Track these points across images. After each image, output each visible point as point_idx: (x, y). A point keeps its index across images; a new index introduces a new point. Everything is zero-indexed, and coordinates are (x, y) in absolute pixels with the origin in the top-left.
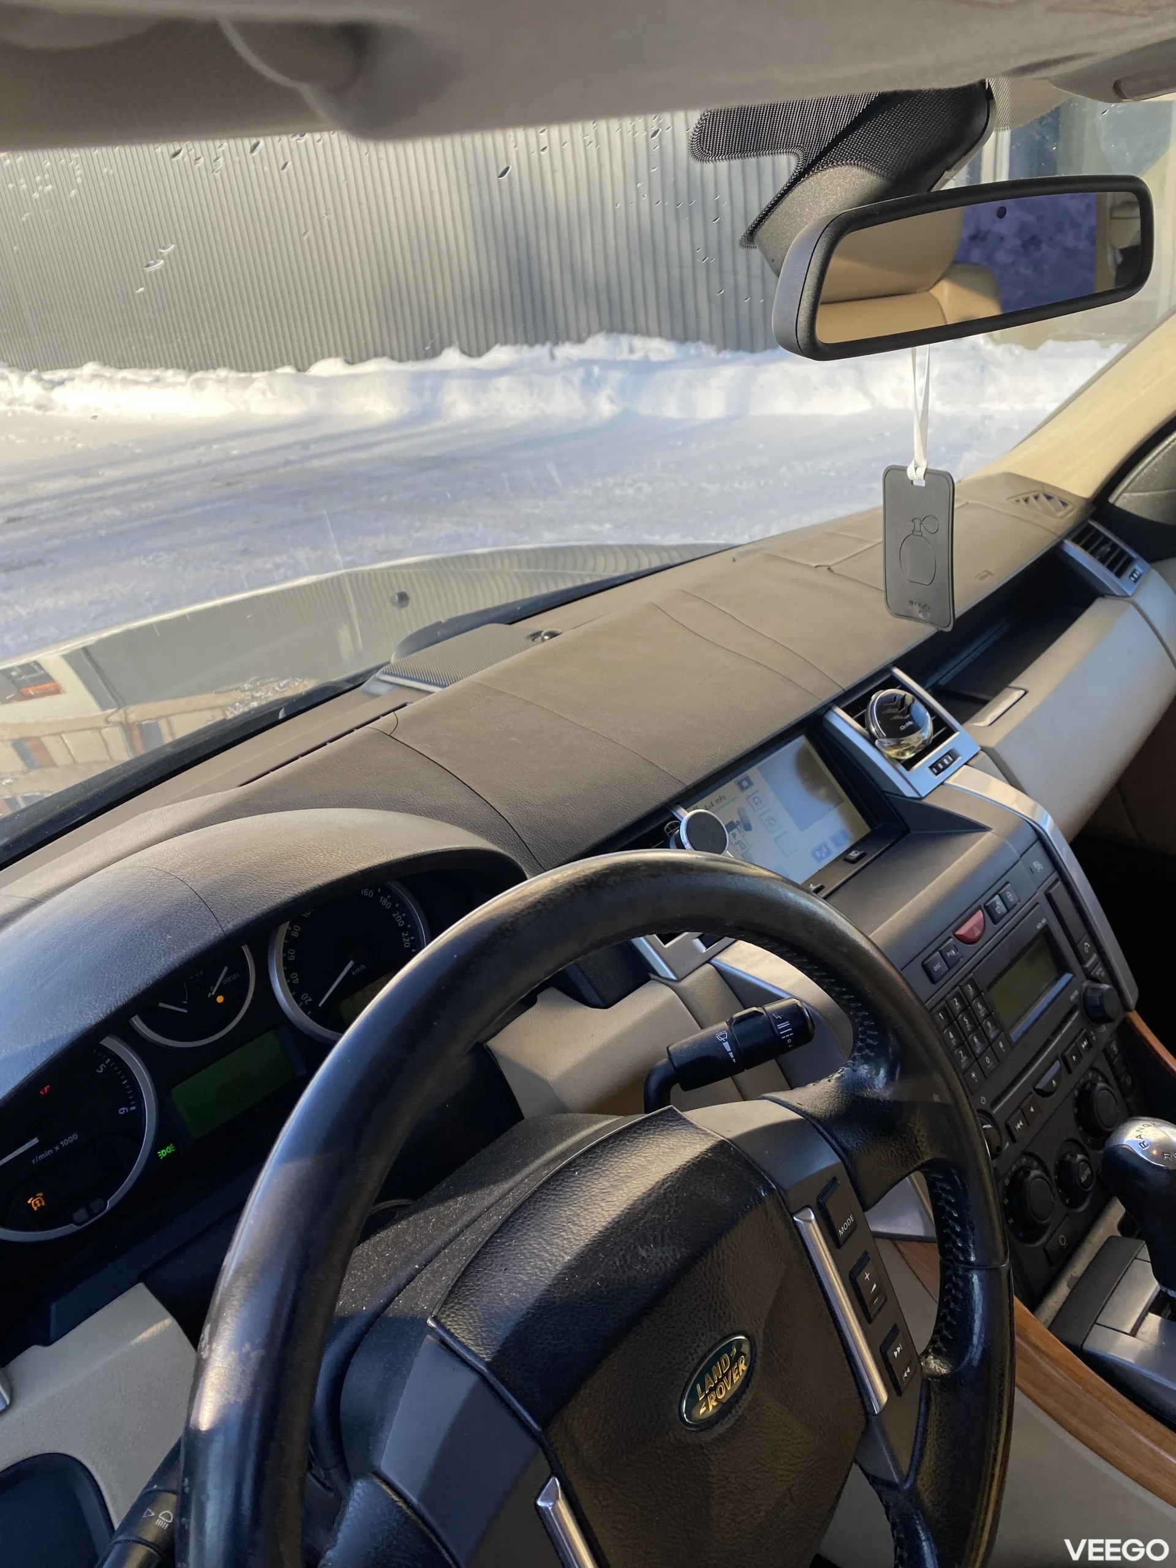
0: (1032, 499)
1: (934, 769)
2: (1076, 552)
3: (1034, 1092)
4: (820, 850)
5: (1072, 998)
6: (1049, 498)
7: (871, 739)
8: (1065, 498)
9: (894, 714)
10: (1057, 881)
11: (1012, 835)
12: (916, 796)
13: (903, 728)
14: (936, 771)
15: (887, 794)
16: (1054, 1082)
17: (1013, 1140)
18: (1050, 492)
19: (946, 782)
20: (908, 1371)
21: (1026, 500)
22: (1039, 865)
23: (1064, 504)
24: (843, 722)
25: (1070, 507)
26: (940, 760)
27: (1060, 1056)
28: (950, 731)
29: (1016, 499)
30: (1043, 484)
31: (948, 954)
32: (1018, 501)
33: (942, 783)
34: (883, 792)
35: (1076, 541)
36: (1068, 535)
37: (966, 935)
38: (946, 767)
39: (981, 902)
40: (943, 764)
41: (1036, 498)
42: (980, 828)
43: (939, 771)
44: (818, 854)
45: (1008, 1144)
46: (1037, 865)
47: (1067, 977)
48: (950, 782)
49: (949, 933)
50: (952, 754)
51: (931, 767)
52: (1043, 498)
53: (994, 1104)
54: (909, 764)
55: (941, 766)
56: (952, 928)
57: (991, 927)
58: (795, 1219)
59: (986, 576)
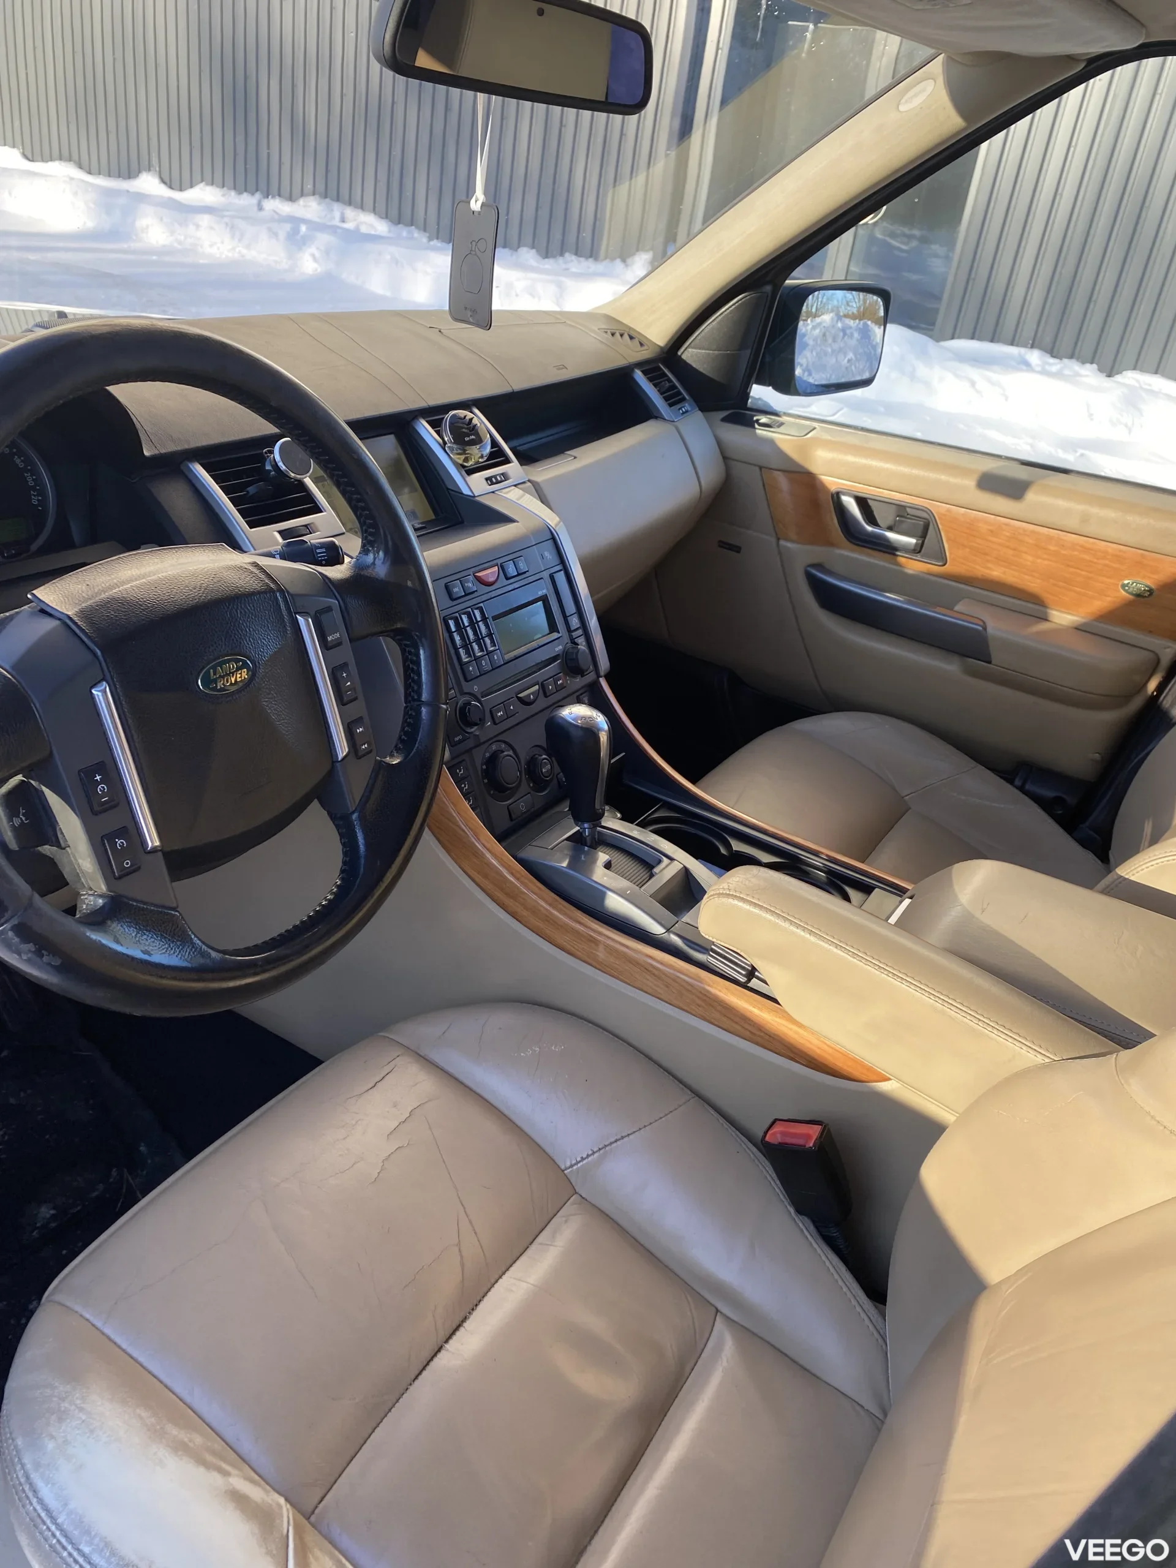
0: (618, 335)
1: (489, 481)
2: (639, 376)
3: (515, 698)
5: (557, 649)
6: (631, 338)
7: (443, 446)
8: (644, 341)
9: (463, 428)
10: (560, 570)
11: (536, 532)
12: (472, 494)
13: (467, 439)
14: (490, 483)
15: (451, 492)
16: (532, 697)
17: (495, 723)
18: (633, 334)
19: (496, 492)
20: (366, 746)
21: (613, 334)
22: (550, 555)
23: (641, 344)
24: (425, 429)
25: (646, 347)
26: (495, 477)
27: (540, 683)
28: (507, 461)
29: (606, 330)
30: (630, 328)
31: (466, 585)
32: (606, 332)
33: (493, 492)
34: (448, 489)
35: (645, 373)
36: (639, 365)
37: (483, 578)
38: (498, 482)
39: (499, 562)
40: (496, 479)
41: (622, 335)
42: (510, 520)
43: (493, 483)
45: (489, 723)
46: (547, 554)
47: (555, 635)
48: (502, 493)
49: (471, 572)
50: (505, 477)
51: (487, 479)
52: (626, 337)
53: (482, 697)
54: (470, 472)
55: (494, 480)
56: (473, 570)
57: (503, 581)
58: (297, 616)
59: (562, 368)
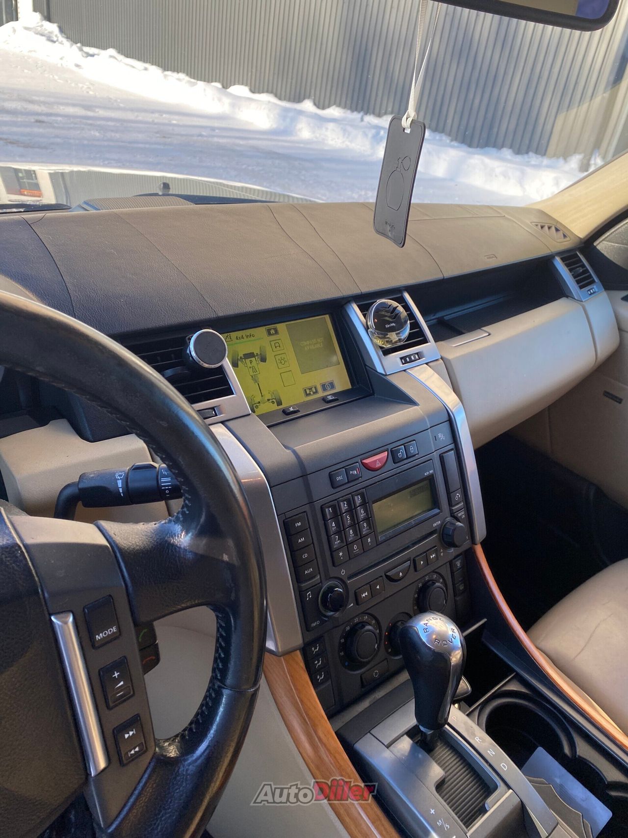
0: (546, 228)
1: (403, 360)
2: (559, 264)
3: (384, 577)
4: (310, 389)
5: (435, 525)
6: (557, 230)
7: (367, 328)
8: (567, 233)
9: (386, 316)
10: (452, 449)
12: (384, 373)
13: (387, 326)
14: (404, 362)
15: (367, 367)
16: (401, 574)
17: (357, 603)
18: (559, 227)
19: (407, 370)
20: (137, 749)
21: (542, 227)
22: (443, 436)
23: (565, 236)
24: (355, 313)
25: (568, 239)
26: (409, 356)
27: (412, 559)
28: (425, 341)
29: (537, 224)
30: (558, 222)
31: (351, 472)
32: (537, 225)
33: (405, 371)
34: (365, 365)
35: (563, 260)
36: (559, 254)
37: (369, 465)
38: (411, 361)
39: (390, 447)
40: (410, 358)
41: (549, 228)
42: (412, 403)
43: (406, 362)
44: (308, 392)
45: (352, 605)
46: (441, 436)
47: (436, 511)
48: (414, 372)
49: (358, 459)
50: (420, 355)
51: (401, 359)
52: (553, 229)
53: (349, 578)
54: (386, 352)
55: (408, 360)
56: (361, 457)
57: (390, 464)
58: (53, 618)
59: (493, 257)
